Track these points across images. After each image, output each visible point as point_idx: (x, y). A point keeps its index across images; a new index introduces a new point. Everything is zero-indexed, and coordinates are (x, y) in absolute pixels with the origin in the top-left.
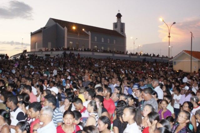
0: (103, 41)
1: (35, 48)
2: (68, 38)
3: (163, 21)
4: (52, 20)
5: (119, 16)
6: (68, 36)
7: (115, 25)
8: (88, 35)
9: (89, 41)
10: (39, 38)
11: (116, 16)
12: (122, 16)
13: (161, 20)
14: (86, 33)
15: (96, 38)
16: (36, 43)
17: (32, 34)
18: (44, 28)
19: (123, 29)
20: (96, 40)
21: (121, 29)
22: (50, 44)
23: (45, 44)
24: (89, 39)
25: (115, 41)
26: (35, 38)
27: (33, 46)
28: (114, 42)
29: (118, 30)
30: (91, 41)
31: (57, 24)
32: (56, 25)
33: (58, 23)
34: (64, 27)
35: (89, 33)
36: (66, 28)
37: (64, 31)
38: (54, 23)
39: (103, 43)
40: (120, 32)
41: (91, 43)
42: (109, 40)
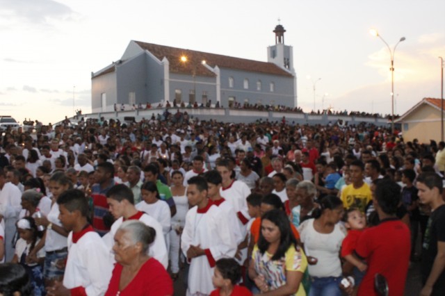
0: (246, 85)
1: (102, 106)
2: (170, 82)
3: (378, 35)
4: (137, 45)
5: (280, 31)
6: (170, 77)
7: (273, 52)
8: (213, 76)
9: (215, 87)
10: (111, 82)
11: (274, 31)
12: (285, 31)
13: (373, 33)
14: (210, 71)
15: (231, 81)
16: (104, 96)
17: (95, 77)
18: (121, 62)
19: (288, 60)
20: (231, 86)
21: (285, 59)
22: (132, 96)
23: (122, 99)
24: (215, 82)
25: (272, 86)
26: (101, 84)
27: (97, 101)
28: (269, 89)
29: (279, 62)
30: (221, 87)
31: (147, 51)
32: (145, 54)
33: (150, 50)
34: (161, 59)
35: (217, 70)
36: (165, 60)
37: (162, 67)
38: (141, 51)
39: (246, 90)
40: (282, 67)
41: (221, 91)
42: (259, 83)
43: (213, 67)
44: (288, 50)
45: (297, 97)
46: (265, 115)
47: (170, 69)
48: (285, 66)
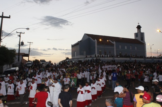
0: (126, 48)
1: (75, 56)
2: (97, 48)
3: (160, 32)
4: (86, 35)
5: (139, 27)
6: (97, 46)
7: (136, 35)
8: (113, 45)
9: (114, 49)
10: (78, 47)
11: (137, 28)
12: (141, 27)
13: (158, 31)
14: (112, 43)
15: (120, 46)
16: (75, 52)
17: (73, 46)
18: (81, 41)
19: (142, 38)
20: (120, 48)
21: (141, 37)
22: (85, 52)
23: (81, 54)
24: (114, 47)
25: (136, 47)
27: (73, 54)
28: (135, 49)
29: (139, 38)
31: (90, 37)
32: (89, 38)
33: (91, 37)
34: (94, 40)
35: (114, 43)
36: (96, 40)
37: (95, 42)
38: (88, 37)
40: (140, 40)
41: (116, 50)
42: (131, 47)
43: (113, 42)
44: (142, 34)
45: (146, 51)
46: (128, 59)
47: (97, 43)
48: (141, 40)
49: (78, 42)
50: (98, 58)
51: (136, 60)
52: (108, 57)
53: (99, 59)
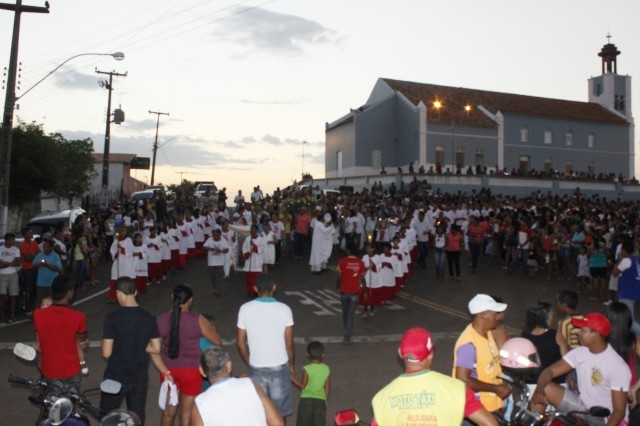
0: (548, 138)
1: (337, 168)
2: (428, 136)
4: (386, 84)
5: (609, 53)
6: (428, 129)
7: (596, 85)
8: (493, 125)
9: (496, 141)
10: (349, 136)
11: (600, 55)
12: (619, 53)
14: (489, 119)
15: (524, 133)
16: (340, 154)
17: (330, 129)
18: (361, 109)
19: (622, 97)
20: (524, 139)
21: (616, 96)
22: (377, 155)
23: (363, 159)
24: (496, 135)
25: (591, 138)
26: (337, 137)
27: (331, 162)
28: (587, 143)
29: (607, 101)
30: (506, 141)
31: (399, 93)
32: (396, 98)
33: (403, 92)
34: (416, 103)
35: (499, 117)
36: (421, 105)
37: (417, 115)
38: (390, 92)
39: (549, 145)
40: (612, 109)
41: (505, 148)
42: (569, 135)
43: (494, 113)
44: (622, 83)
45: (634, 155)
46: (546, 185)
47: (428, 118)
48: (616, 108)
49: (349, 112)
50: (420, 179)
51: (578, 189)
52: (463, 175)
53: (425, 182)
